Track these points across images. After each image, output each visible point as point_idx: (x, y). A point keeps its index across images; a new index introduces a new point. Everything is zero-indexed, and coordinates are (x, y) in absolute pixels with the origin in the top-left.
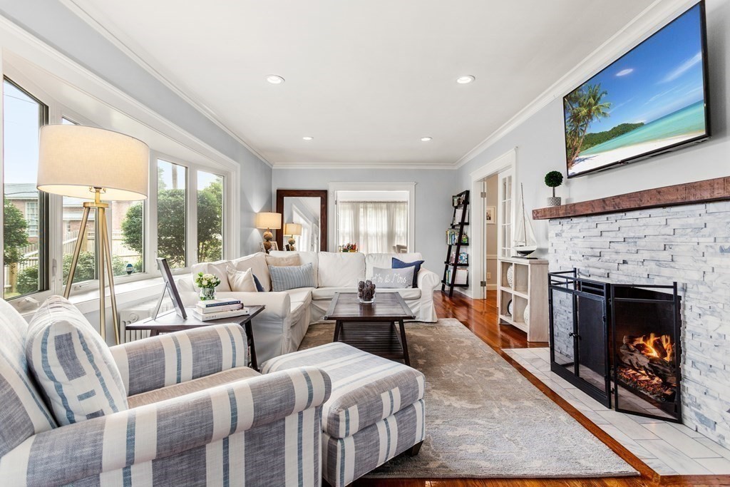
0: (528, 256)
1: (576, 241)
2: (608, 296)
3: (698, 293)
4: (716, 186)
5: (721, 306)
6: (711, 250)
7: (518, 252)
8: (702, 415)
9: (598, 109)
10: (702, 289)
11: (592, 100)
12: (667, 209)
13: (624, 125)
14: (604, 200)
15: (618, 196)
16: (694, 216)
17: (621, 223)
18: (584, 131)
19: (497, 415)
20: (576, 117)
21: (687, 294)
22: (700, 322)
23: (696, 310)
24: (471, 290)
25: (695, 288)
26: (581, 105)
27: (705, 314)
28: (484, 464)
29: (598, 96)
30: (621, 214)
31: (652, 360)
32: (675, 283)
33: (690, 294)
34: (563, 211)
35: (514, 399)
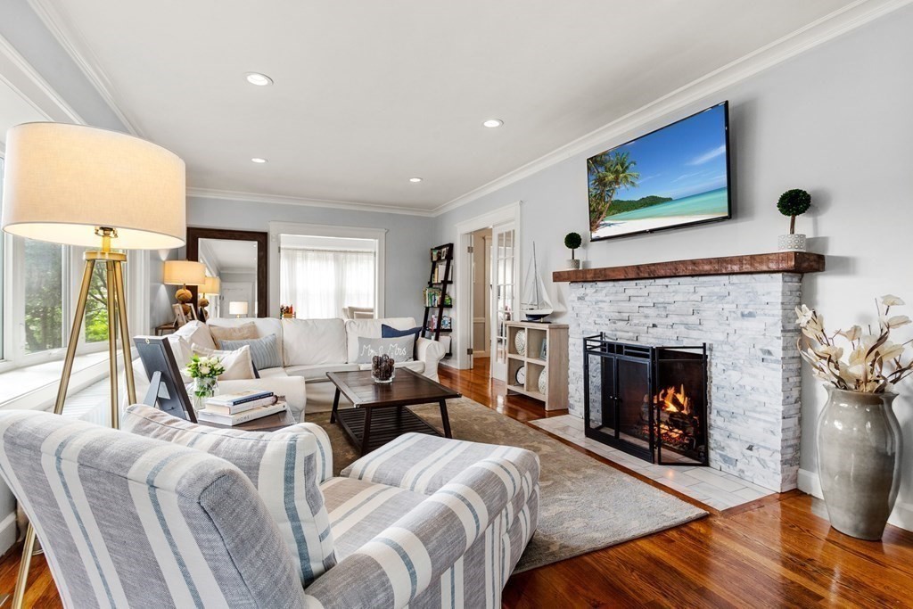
0: (542, 320)
1: (601, 305)
2: (653, 359)
3: (722, 352)
4: (744, 262)
5: (742, 362)
6: (733, 315)
7: (527, 316)
8: (725, 456)
9: (625, 177)
10: (726, 348)
11: (619, 167)
12: (695, 278)
13: (653, 197)
14: (638, 267)
15: (654, 264)
16: (720, 285)
17: (651, 289)
18: (610, 197)
19: (573, 488)
20: (602, 181)
21: (713, 353)
22: (724, 376)
23: (721, 367)
24: (456, 359)
25: (720, 348)
26: (608, 170)
27: (728, 369)
28: (596, 535)
29: (627, 164)
30: (651, 281)
31: (672, 414)
32: (705, 344)
33: (716, 353)
34: (592, 275)
35: (576, 470)
